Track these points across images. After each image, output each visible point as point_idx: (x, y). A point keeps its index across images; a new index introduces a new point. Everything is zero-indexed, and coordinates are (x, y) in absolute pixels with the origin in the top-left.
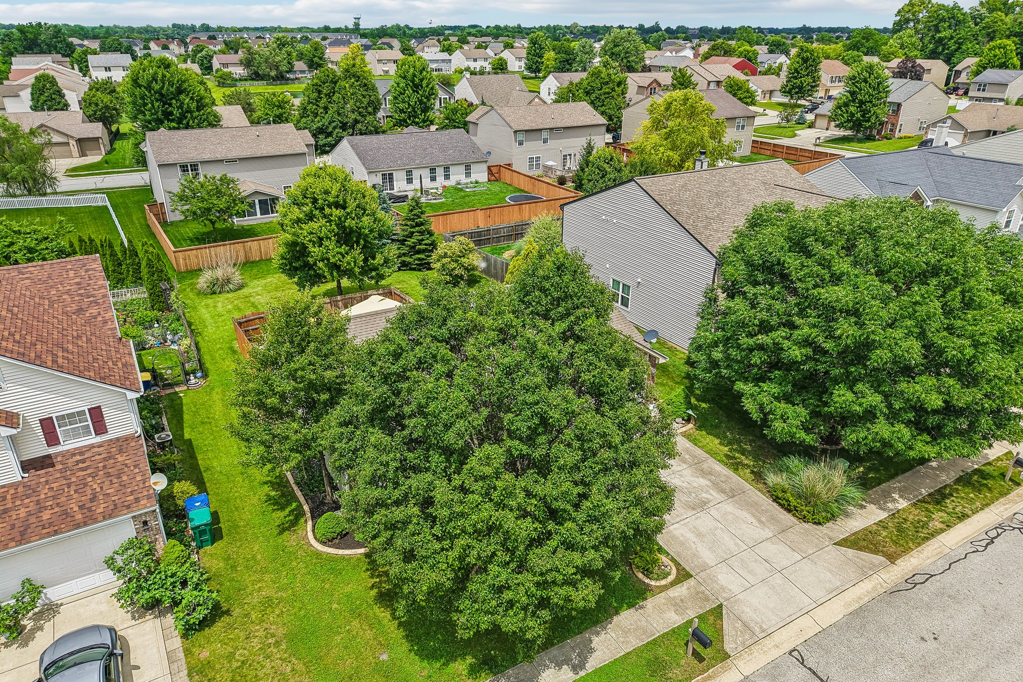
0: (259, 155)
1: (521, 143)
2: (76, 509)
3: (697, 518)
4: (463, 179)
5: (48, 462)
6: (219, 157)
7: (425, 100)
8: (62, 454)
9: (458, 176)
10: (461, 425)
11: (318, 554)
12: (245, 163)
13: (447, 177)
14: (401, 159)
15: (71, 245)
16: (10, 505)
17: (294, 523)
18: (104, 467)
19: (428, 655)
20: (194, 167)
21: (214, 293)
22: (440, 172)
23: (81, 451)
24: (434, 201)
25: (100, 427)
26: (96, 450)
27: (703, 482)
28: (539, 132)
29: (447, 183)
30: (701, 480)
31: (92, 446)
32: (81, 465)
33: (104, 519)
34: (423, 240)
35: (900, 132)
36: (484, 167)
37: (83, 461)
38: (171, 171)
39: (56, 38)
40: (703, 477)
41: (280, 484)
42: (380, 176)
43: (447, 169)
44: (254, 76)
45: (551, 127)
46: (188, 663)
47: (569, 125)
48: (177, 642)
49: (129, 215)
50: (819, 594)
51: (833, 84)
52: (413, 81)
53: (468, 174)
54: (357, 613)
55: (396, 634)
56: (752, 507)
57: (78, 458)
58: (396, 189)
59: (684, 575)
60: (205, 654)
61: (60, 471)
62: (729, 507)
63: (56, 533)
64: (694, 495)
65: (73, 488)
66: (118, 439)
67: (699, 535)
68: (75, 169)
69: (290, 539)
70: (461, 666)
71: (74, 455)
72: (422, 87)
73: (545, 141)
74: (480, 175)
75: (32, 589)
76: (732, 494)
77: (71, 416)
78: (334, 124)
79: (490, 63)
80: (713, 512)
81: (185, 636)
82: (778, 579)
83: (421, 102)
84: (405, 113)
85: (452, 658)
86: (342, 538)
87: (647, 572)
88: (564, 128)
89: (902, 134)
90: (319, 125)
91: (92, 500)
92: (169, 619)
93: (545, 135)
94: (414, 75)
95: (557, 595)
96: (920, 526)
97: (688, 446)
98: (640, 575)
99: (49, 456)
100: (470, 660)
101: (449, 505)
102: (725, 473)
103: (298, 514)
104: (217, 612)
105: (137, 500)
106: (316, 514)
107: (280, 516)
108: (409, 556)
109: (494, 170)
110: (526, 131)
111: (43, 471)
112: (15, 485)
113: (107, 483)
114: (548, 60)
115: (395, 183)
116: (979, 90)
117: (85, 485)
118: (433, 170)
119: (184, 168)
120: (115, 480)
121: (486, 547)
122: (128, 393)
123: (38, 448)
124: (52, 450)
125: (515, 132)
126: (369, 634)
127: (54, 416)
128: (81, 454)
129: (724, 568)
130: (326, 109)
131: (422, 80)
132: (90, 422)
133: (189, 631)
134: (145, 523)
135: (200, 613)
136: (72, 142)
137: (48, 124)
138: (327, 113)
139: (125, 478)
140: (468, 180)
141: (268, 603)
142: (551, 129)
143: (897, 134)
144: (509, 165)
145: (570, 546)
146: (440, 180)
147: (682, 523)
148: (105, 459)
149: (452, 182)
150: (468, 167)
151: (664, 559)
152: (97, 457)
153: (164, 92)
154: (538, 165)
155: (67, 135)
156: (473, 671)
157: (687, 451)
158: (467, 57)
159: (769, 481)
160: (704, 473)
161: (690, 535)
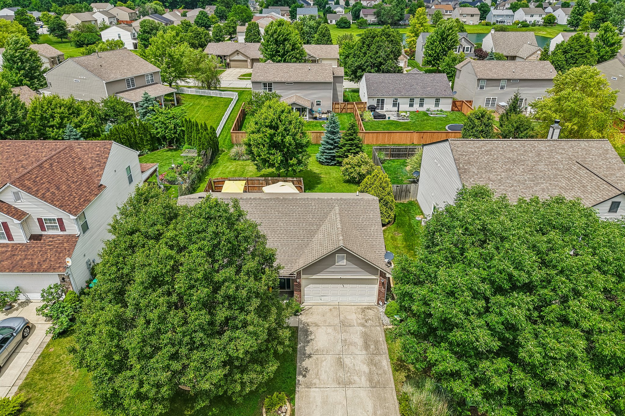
0: (305, 81)
1: (482, 88)
2: (36, 263)
3: (334, 391)
4: (432, 107)
5: (40, 238)
6: (283, 80)
7: (447, 49)
8: (46, 236)
9: (429, 105)
12: (296, 85)
13: (421, 105)
14: (393, 90)
16: (16, 253)
18: (57, 247)
20: (270, 85)
22: (417, 101)
23: (53, 237)
24: (401, 121)
25: (63, 228)
26: (59, 238)
27: (365, 368)
28: (497, 82)
29: (421, 109)
30: (365, 366)
31: (59, 236)
32: (50, 243)
33: (43, 272)
34: (351, 149)
36: (450, 101)
37: (51, 242)
38: (258, 85)
40: (368, 365)
42: (376, 100)
43: (422, 100)
44: (380, 22)
45: (509, 77)
46: (44, 351)
47: (524, 78)
48: (49, 339)
53: (437, 105)
56: (378, 401)
57: (51, 239)
58: (385, 110)
60: (52, 350)
61: (42, 244)
62: (363, 394)
63: (24, 271)
64: (349, 374)
65: (41, 253)
66: (70, 235)
68: (244, 75)
71: (50, 237)
72: (447, 40)
73: (502, 88)
74: (446, 106)
76: (374, 386)
77: (50, 220)
78: (367, 63)
79: (542, 18)
80: (349, 392)
81: (53, 338)
84: (432, 56)
87: (267, 410)
88: (520, 80)
90: (359, 64)
91: (44, 261)
93: (502, 83)
97: (381, 339)
98: (264, 410)
99: (41, 235)
102: (386, 368)
105: (59, 267)
109: (458, 104)
110: (487, 80)
111: (35, 242)
112: (22, 244)
113: (54, 255)
114: (587, 18)
115: (385, 105)
117: (46, 253)
118: (412, 100)
119: (265, 85)
120: (57, 255)
122: (70, 215)
123: (37, 230)
124: (43, 233)
125: (479, 80)
127: (43, 218)
128: (53, 238)
130: (365, 54)
132: (58, 224)
134: (63, 279)
136: (249, 61)
137: (240, 50)
138: (365, 56)
139: (61, 255)
140: (436, 109)
142: (509, 80)
144: (470, 102)
146: (416, 107)
147: (322, 389)
148: (60, 244)
149: (424, 109)
150: (438, 100)
151: (287, 407)
152: (58, 241)
153: (278, 39)
154: (493, 104)
155: (247, 57)
157: (376, 342)
158: (526, 14)
159: (408, 389)
160: (372, 362)
161: (319, 400)
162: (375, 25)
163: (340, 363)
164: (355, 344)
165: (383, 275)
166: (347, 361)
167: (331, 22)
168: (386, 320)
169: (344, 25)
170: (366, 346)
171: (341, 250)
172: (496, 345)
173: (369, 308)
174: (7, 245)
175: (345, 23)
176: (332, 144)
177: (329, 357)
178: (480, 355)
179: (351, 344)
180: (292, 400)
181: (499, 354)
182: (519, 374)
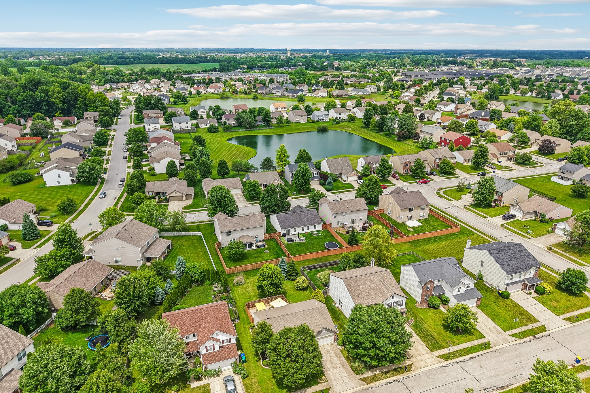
0: (249, 228)
1: (335, 217)
2: (227, 356)
3: (334, 370)
4: (313, 230)
6: (238, 229)
10: (285, 353)
11: (263, 367)
12: (245, 230)
14: (293, 224)
15: (204, 270)
17: (259, 360)
19: (280, 388)
20: (230, 232)
21: (237, 285)
24: (302, 242)
27: (339, 362)
28: (342, 213)
29: (308, 231)
31: (229, 344)
33: (231, 358)
35: (503, 203)
38: (224, 233)
39: (158, 102)
41: (257, 352)
42: (286, 231)
43: (308, 227)
46: (243, 384)
47: (353, 210)
48: (241, 380)
49: (209, 242)
50: (349, 388)
51: (501, 156)
52: (302, 174)
54: (269, 379)
55: (275, 384)
56: (346, 369)
58: (290, 234)
59: (327, 381)
60: (246, 383)
62: (341, 369)
64: (335, 365)
65: (226, 352)
66: (233, 344)
67: (333, 374)
69: (258, 363)
70: (285, 391)
73: (344, 216)
74: (320, 227)
75: (220, 368)
76: (343, 366)
77: (226, 340)
79: (347, 115)
80: (338, 369)
81: (242, 379)
82: (344, 384)
83: (305, 181)
85: (283, 389)
86: (267, 365)
87: (320, 379)
88: (351, 212)
89: (504, 205)
91: (229, 355)
92: (240, 376)
93: (344, 214)
94: (303, 172)
95: (297, 381)
96: (379, 378)
98: (318, 380)
100: (286, 390)
101: (282, 366)
102: (344, 360)
103: (260, 359)
104: (247, 376)
105: (235, 355)
106: (263, 360)
107: (256, 359)
108: (277, 373)
109: (325, 226)
110: (337, 213)
111: (222, 349)
112: (218, 351)
115: (290, 232)
116: (562, 173)
118: (303, 228)
119: (227, 232)
120: (232, 351)
121: (287, 373)
124: (224, 345)
125: (333, 214)
126: (271, 383)
127: (224, 340)
128: (228, 346)
129: (335, 381)
131: (306, 173)
132: (229, 341)
133: (243, 378)
134: (236, 359)
135: (245, 376)
136: (184, 196)
137: (177, 190)
139: (234, 351)
140: (315, 230)
141: (255, 376)
142: (346, 212)
143: (502, 205)
144: (330, 224)
145: (300, 374)
146: (306, 230)
147: (330, 370)
148: (231, 347)
149: (310, 230)
150: (315, 226)
151: (324, 377)
154: (341, 224)
155: (182, 193)
156: (287, 392)
157: (339, 354)
158: (336, 112)
159: (352, 364)
160: (340, 360)
161: (331, 373)
162: (236, 127)
163: (332, 363)
164: (333, 356)
165: (336, 333)
166: (333, 362)
167: (201, 126)
168: (339, 347)
169: (213, 130)
170: (337, 356)
171: (324, 328)
172: (371, 346)
173: (332, 344)
174: (213, 353)
175: (215, 129)
176: (284, 271)
177: (328, 362)
178: (369, 349)
179: (332, 357)
180: (324, 376)
181: (373, 348)
182: (377, 351)
